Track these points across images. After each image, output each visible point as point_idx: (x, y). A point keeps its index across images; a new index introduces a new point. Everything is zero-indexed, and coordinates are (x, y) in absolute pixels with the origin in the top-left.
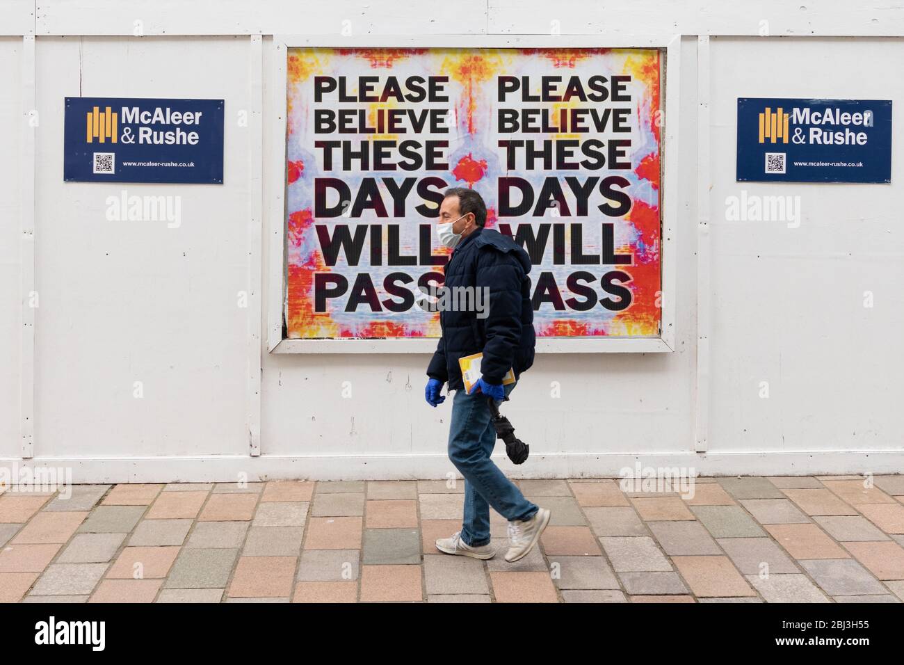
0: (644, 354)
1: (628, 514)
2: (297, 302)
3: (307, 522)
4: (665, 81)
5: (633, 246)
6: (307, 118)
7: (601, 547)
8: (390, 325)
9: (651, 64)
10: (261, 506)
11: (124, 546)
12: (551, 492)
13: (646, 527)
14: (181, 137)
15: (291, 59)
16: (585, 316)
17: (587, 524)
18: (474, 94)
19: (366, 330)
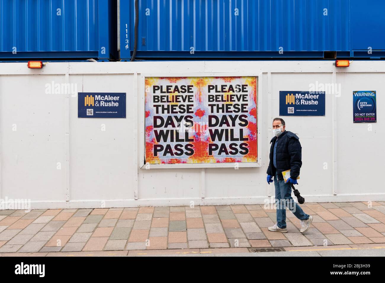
0: (252, 167)
1: (248, 215)
2: (149, 153)
3: (152, 219)
4: (258, 86)
5: (249, 135)
6: (151, 98)
7: (240, 225)
8: (176, 160)
9: (253, 81)
10: (138, 214)
11: (97, 227)
12: (225, 209)
13: (254, 219)
14: (113, 104)
15: (146, 81)
16: (235, 156)
17: (236, 218)
18: (201, 91)
19: (169, 161)
